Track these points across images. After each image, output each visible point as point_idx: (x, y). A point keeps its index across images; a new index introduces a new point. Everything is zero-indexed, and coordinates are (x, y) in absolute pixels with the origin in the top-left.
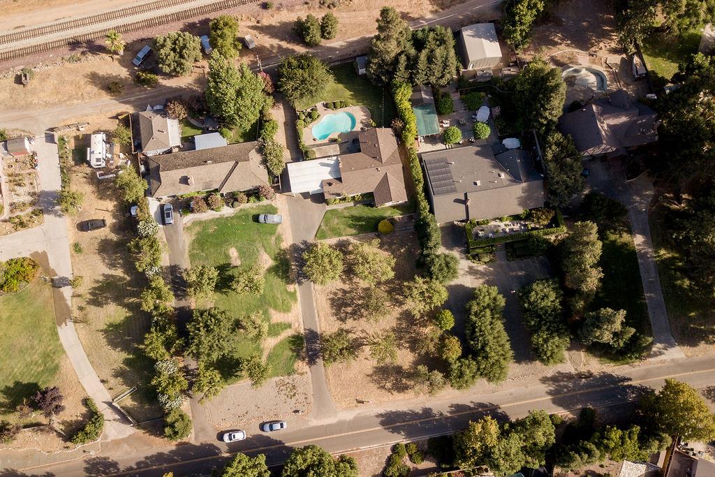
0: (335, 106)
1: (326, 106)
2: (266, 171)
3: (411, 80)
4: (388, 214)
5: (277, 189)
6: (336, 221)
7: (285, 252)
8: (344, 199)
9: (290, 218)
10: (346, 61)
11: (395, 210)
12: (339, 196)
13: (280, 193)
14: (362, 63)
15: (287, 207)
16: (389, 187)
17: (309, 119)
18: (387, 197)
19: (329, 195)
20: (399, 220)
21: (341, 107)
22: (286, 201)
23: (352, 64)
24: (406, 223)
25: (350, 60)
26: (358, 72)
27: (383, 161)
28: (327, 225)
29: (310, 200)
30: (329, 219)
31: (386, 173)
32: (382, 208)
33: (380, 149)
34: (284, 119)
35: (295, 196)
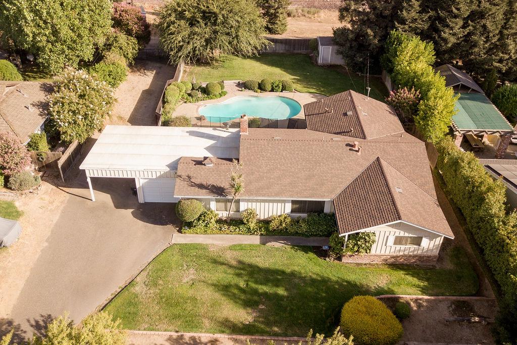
0: (261, 87)
1: (244, 86)
2: (42, 121)
4: (382, 280)
5: (49, 171)
6: (191, 275)
8: (236, 222)
9: (46, 244)
10: (296, 51)
11: (401, 273)
12: (221, 195)
13: (57, 186)
14: (326, 41)
15: (56, 218)
16: (387, 185)
17: (200, 94)
18: (380, 210)
19: (189, 188)
20: (420, 306)
21: (272, 90)
22: (63, 205)
23: (307, 55)
24: (447, 323)
25: (304, 52)
26: (317, 62)
27: (369, 138)
28: (156, 285)
29: (132, 213)
30: (170, 268)
31: (378, 158)
32: (358, 264)
33: (361, 118)
34: (147, 87)
35: (94, 200)
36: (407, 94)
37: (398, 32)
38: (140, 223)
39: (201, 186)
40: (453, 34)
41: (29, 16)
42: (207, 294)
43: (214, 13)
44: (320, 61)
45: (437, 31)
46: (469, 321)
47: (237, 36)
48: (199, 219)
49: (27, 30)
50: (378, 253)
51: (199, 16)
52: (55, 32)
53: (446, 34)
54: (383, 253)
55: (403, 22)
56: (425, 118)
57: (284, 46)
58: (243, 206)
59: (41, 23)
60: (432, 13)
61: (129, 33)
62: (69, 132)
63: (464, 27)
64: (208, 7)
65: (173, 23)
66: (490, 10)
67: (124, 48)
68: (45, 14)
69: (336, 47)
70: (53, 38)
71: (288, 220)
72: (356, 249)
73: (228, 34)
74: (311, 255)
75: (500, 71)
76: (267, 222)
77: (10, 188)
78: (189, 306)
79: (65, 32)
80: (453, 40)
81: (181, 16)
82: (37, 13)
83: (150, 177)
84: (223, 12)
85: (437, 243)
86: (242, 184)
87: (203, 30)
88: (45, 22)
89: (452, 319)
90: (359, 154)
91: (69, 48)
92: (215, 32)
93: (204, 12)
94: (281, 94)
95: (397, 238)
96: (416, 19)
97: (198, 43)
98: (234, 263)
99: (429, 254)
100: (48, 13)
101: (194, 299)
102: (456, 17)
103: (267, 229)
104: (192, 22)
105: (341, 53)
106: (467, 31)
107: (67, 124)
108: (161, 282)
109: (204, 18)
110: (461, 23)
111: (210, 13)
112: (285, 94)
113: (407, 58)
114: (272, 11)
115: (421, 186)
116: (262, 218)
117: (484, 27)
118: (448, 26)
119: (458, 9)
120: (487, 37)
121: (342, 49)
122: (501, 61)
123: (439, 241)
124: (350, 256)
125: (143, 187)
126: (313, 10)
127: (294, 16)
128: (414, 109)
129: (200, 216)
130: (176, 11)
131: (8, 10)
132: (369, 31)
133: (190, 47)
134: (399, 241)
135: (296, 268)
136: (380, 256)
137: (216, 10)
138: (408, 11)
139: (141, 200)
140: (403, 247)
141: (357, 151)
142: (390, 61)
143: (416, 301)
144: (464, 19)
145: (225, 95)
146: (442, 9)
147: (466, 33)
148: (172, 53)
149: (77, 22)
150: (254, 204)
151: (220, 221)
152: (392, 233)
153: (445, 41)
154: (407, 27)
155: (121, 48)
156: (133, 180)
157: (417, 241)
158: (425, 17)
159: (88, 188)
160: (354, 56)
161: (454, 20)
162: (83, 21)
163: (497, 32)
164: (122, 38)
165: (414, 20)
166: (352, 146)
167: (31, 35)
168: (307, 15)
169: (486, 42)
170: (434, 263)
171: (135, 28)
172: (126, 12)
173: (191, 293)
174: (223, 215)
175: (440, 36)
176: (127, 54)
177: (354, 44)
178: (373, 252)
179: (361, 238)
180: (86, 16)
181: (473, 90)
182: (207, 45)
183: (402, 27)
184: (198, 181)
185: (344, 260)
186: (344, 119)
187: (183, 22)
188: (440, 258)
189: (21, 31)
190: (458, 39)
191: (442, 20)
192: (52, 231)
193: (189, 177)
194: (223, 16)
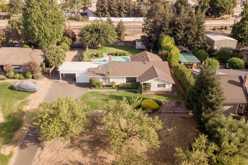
0: (116, 55)
2: (43, 60)
3: (173, 35)
4: (155, 97)
5: (45, 74)
6: (95, 98)
7: (24, 113)
8: (110, 86)
9: (48, 92)
10: (128, 45)
11: (160, 96)
12: (104, 76)
13: (49, 79)
14: (138, 40)
15: (50, 86)
16: (155, 71)
17: (94, 57)
18: (152, 76)
19: (93, 74)
20: (165, 103)
21: (120, 56)
22: (51, 84)
23: (132, 46)
24: (173, 107)
25: (131, 45)
26: (136, 48)
27: (150, 61)
28: (84, 100)
29: (75, 85)
30: (89, 96)
31: (153, 66)
32: (147, 95)
33: (148, 57)
34: (76, 55)
35: (61, 82)
36: (164, 52)
37: (162, 34)
38: (78, 87)
39: (97, 74)
40: (180, 35)
41: (37, 30)
42: (101, 102)
43: (99, 29)
44: (137, 48)
45: (175, 34)
46: (180, 106)
47: (107, 37)
48: (97, 84)
49: (36, 34)
50: (153, 90)
51: (94, 30)
52: (45, 35)
53: (178, 35)
54: (154, 90)
55: (164, 31)
56: (170, 58)
57: (124, 43)
58: (111, 80)
59: (41, 32)
60: (173, 28)
61: (69, 37)
62: (52, 62)
63: (184, 32)
64: (97, 27)
65: (85, 33)
66: (192, 27)
67: (67, 42)
68: (42, 29)
69: (142, 42)
70: (44, 37)
71: (125, 84)
72: (146, 89)
73: (104, 36)
74: (132, 93)
75: (198, 47)
76: (118, 86)
77: (34, 79)
78: (95, 104)
79: (49, 35)
80: (181, 37)
81: (88, 30)
82: (40, 28)
83: (80, 73)
84: (102, 29)
85: (170, 86)
86: (110, 72)
87: (96, 35)
88: (42, 32)
89: (175, 105)
90: (147, 65)
91: (49, 41)
92: (100, 36)
93: (96, 29)
94: (123, 57)
95: (158, 84)
96: (168, 30)
97: (94, 39)
98: (109, 95)
99: (169, 90)
100: (43, 29)
101: (96, 103)
102: (181, 29)
103: (119, 87)
104: (92, 32)
105: (144, 44)
106: (185, 33)
107: (52, 60)
108: (86, 99)
109: (96, 31)
110: (183, 31)
111: (98, 29)
112: (124, 56)
113: (165, 42)
114: (119, 32)
115: (166, 72)
116: (117, 85)
117: (191, 32)
118: (179, 32)
119: (181, 27)
120: (192, 36)
121: (144, 42)
122: (198, 44)
123: (171, 85)
124: (144, 92)
125: (78, 77)
126: (134, 33)
127: (128, 36)
128: (167, 56)
129: (97, 83)
130: (86, 29)
131: (29, 28)
132: (152, 35)
133: (91, 41)
134: (159, 86)
135: (128, 96)
136: (153, 91)
137: (100, 28)
138: (165, 28)
139: (77, 82)
140: (160, 88)
141: (146, 64)
142: (160, 44)
143: (165, 101)
144: (184, 30)
145: (103, 57)
146: (176, 27)
147: (185, 34)
148: (84, 43)
149: (52, 32)
150: (114, 80)
151: (103, 86)
152: (156, 83)
153: (178, 37)
154: (165, 33)
155: (66, 42)
156: (75, 74)
157: (164, 86)
158: (171, 29)
159: (60, 79)
160: (148, 44)
161: (180, 30)
162: (54, 31)
163: (195, 34)
164: (67, 38)
165: (167, 31)
166: (145, 63)
167: (37, 36)
168: (132, 35)
169: (192, 38)
170: (171, 94)
171: (71, 36)
172: (68, 30)
173: (95, 101)
174: (104, 84)
175: (176, 36)
176: (68, 44)
177: (148, 40)
178: (151, 90)
179: (147, 85)
180: (55, 30)
181: (188, 52)
182: (97, 40)
183: (163, 33)
184: (96, 73)
185: (143, 93)
186: (143, 58)
187: (88, 33)
188: (172, 92)
189: (34, 35)
190: (182, 36)
191: (176, 30)
192: (49, 89)
193: (93, 72)
194: (102, 30)
